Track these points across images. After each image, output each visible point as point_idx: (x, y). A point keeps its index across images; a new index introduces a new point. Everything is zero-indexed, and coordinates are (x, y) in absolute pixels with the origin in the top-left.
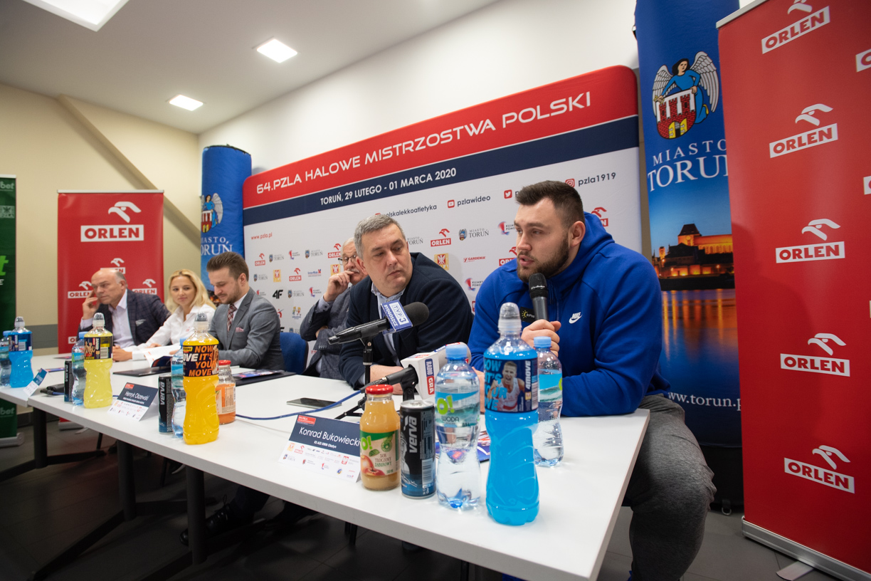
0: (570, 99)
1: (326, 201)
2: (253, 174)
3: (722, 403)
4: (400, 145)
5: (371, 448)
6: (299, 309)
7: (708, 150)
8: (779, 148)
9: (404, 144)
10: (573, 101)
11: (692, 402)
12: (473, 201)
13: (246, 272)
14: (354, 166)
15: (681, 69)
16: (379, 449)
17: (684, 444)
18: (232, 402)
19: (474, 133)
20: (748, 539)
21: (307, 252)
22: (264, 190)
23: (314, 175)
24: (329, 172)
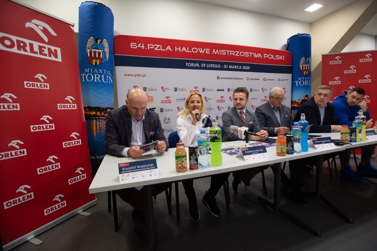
1: (189, 65)
7: (310, 79)
9: (231, 51)
12: (255, 79)
14: (207, 53)
15: (307, 59)
19: (256, 56)
21: (176, 88)
23: (181, 50)
24: (192, 52)
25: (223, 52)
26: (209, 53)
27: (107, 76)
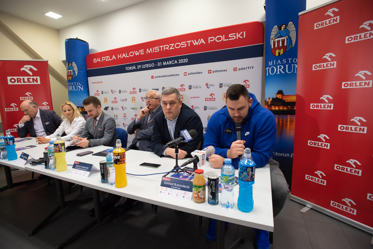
0: (237, 33)
1: (128, 68)
3: (286, 155)
4: (163, 46)
5: (198, 190)
6: (117, 115)
7: (290, 62)
8: (316, 67)
9: (165, 46)
10: (238, 34)
12: (195, 73)
14: (141, 54)
15: (283, 28)
16: (201, 191)
17: (281, 177)
19: (196, 44)
20: (291, 200)
21: (120, 91)
22: (97, 61)
23: (122, 56)
24: (130, 56)
25: (156, 49)
26: (144, 54)
27: (77, 86)
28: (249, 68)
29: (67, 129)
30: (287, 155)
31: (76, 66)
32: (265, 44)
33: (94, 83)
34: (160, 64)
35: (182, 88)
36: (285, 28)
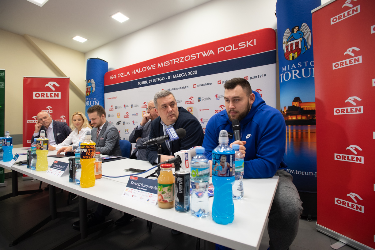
0: (247, 42)
1: (140, 83)
2: (109, 71)
4: (173, 60)
5: (162, 191)
6: (128, 130)
7: (306, 66)
8: (337, 66)
9: (175, 59)
11: (296, 173)
12: (204, 85)
13: (105, 113)
14: (153, 69)
15: (295, 30)
16: (166, 191)
17: (290, 190)
18: (101, 170)
19: (205, 56)
20: (318, 231)
21: (132, 105)
22: (114, 78)
23: (135, 72)
24: (142, 71)
25: (167, 63)
26: (155, 68)
27: (94, 102)
28: (261, 76)
29: (75, 139)
30: (310, 174)
31: (94, 83)
32: (277, 50)
33: (109, 99)
34: (170, 77)
35: (191, 100)
36: (299, 30)
